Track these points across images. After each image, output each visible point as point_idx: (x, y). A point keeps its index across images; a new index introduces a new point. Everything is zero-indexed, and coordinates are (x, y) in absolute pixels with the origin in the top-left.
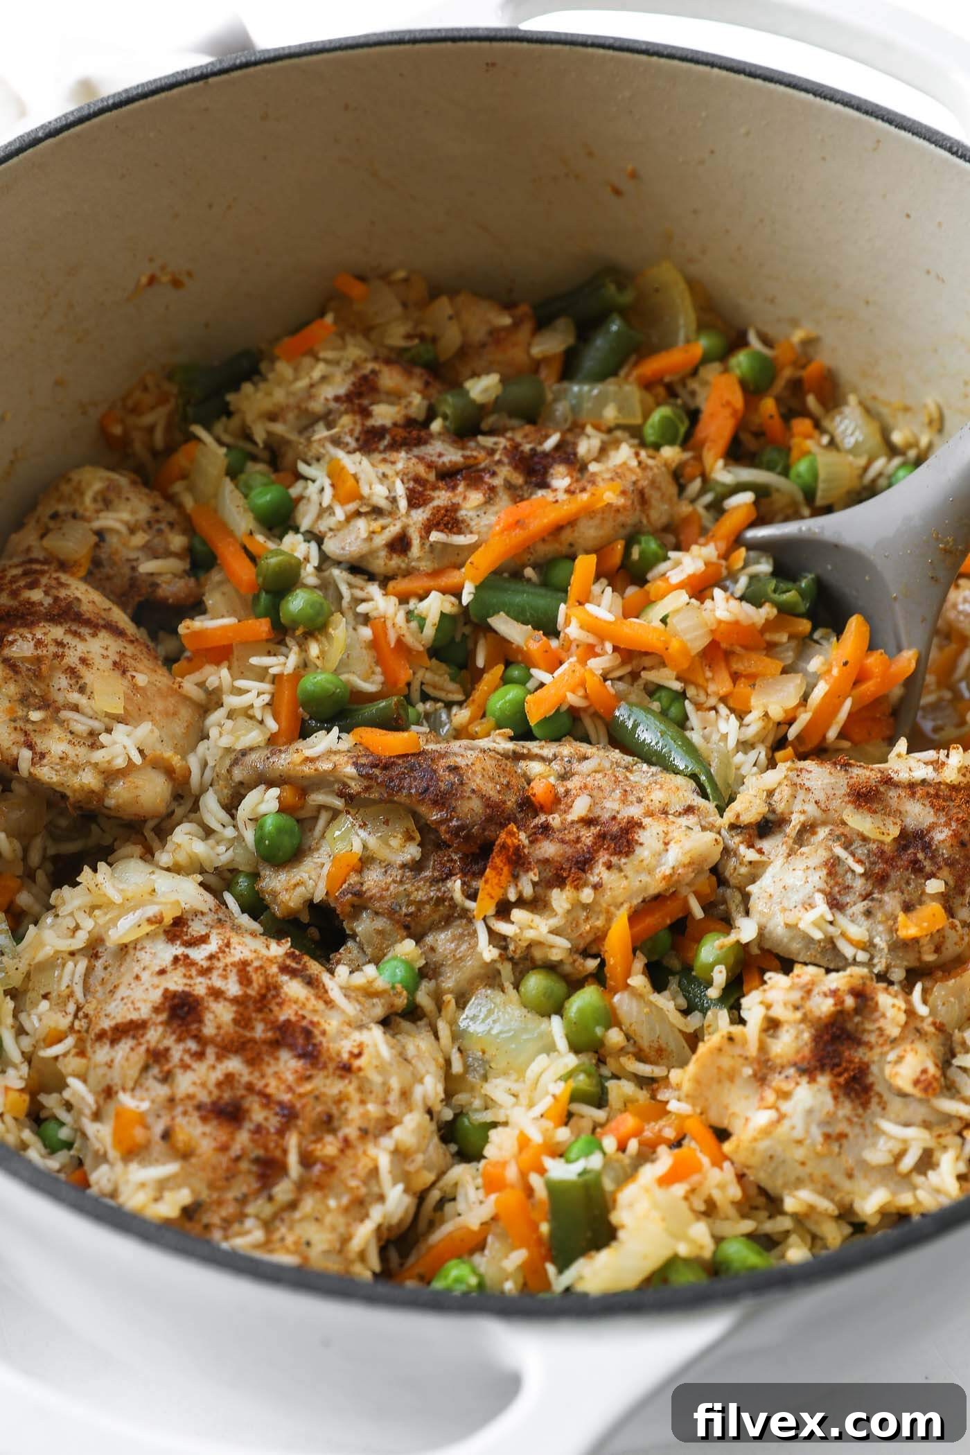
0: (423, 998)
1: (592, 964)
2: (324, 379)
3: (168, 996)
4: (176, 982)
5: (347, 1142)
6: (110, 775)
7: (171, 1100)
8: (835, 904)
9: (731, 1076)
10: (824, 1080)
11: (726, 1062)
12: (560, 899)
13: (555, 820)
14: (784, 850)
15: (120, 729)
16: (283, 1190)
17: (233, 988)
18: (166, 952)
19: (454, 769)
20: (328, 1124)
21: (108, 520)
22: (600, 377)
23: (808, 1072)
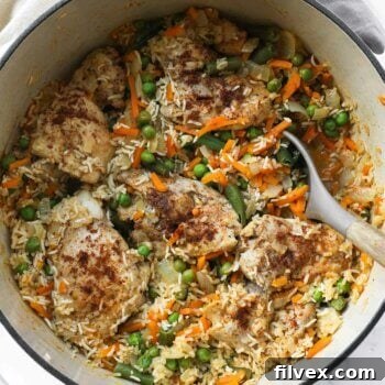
0: (149, 258)
1: (194, 262)
2: (177, 48)
3: (82, 252)
4: (84, 248)
5: (115, 303)
6: (83, 173)
7: (75, 284)
8: (259, 271)
9: (215, 313)
10: (237, 322)
11: (214, 309)
12: (190, 247)
13: (196, 221)
14: (253, 246)
15: (89, 158)
16: (96, 313)
17: (98, 254)
18: (85, 233)
19: (173, 201)
20: (113, 297)
21: (103, 78)
22: (260, 63)
23: (234, 318)
